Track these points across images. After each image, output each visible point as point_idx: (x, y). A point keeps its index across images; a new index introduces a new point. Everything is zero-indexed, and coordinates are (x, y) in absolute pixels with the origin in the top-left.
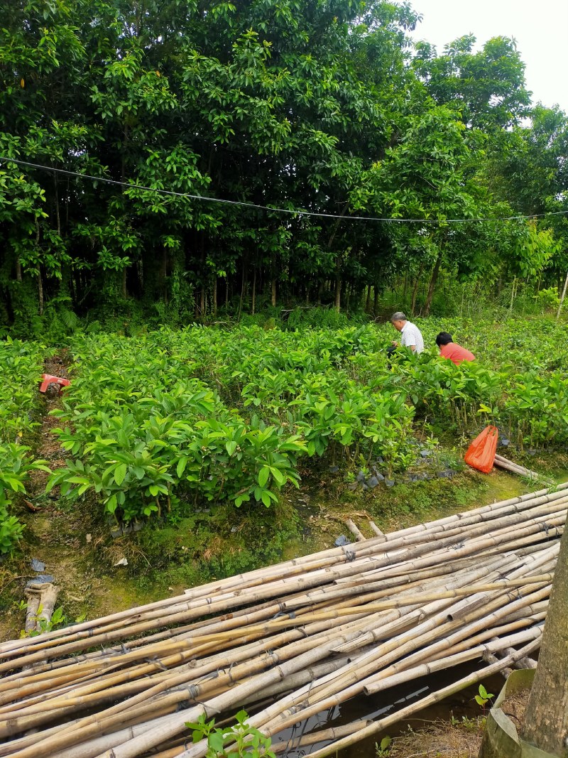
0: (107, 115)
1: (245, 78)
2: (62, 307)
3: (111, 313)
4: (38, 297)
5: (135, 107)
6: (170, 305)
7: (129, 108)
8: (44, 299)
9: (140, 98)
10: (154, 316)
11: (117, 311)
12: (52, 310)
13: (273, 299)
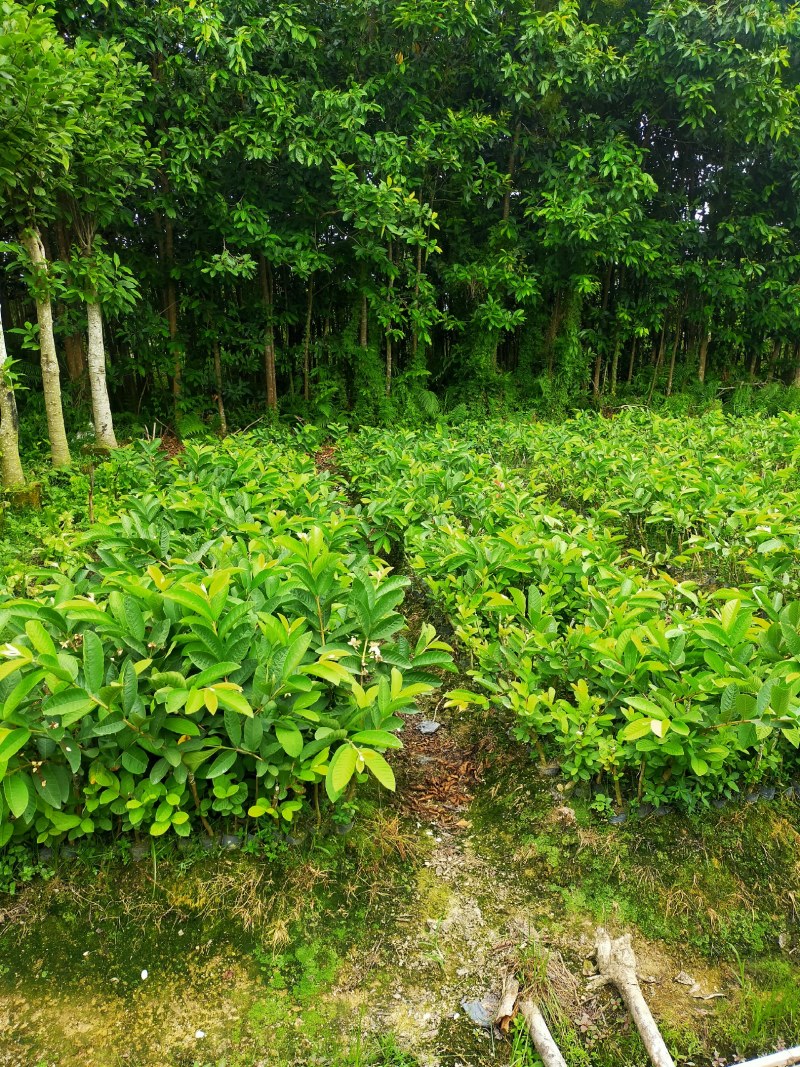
0: (523, 98)
1: (744, 21)
2: (416, 386)
3: (479, 393)
4: (386, 369)
5: (568, 80)
6: (558, 381)
7: (560, 83)
8: (393, 374)
9: (577, 65)
10: (534, 397)
11: (487, 389)
12: (404, 388)
13: (702, 371)
